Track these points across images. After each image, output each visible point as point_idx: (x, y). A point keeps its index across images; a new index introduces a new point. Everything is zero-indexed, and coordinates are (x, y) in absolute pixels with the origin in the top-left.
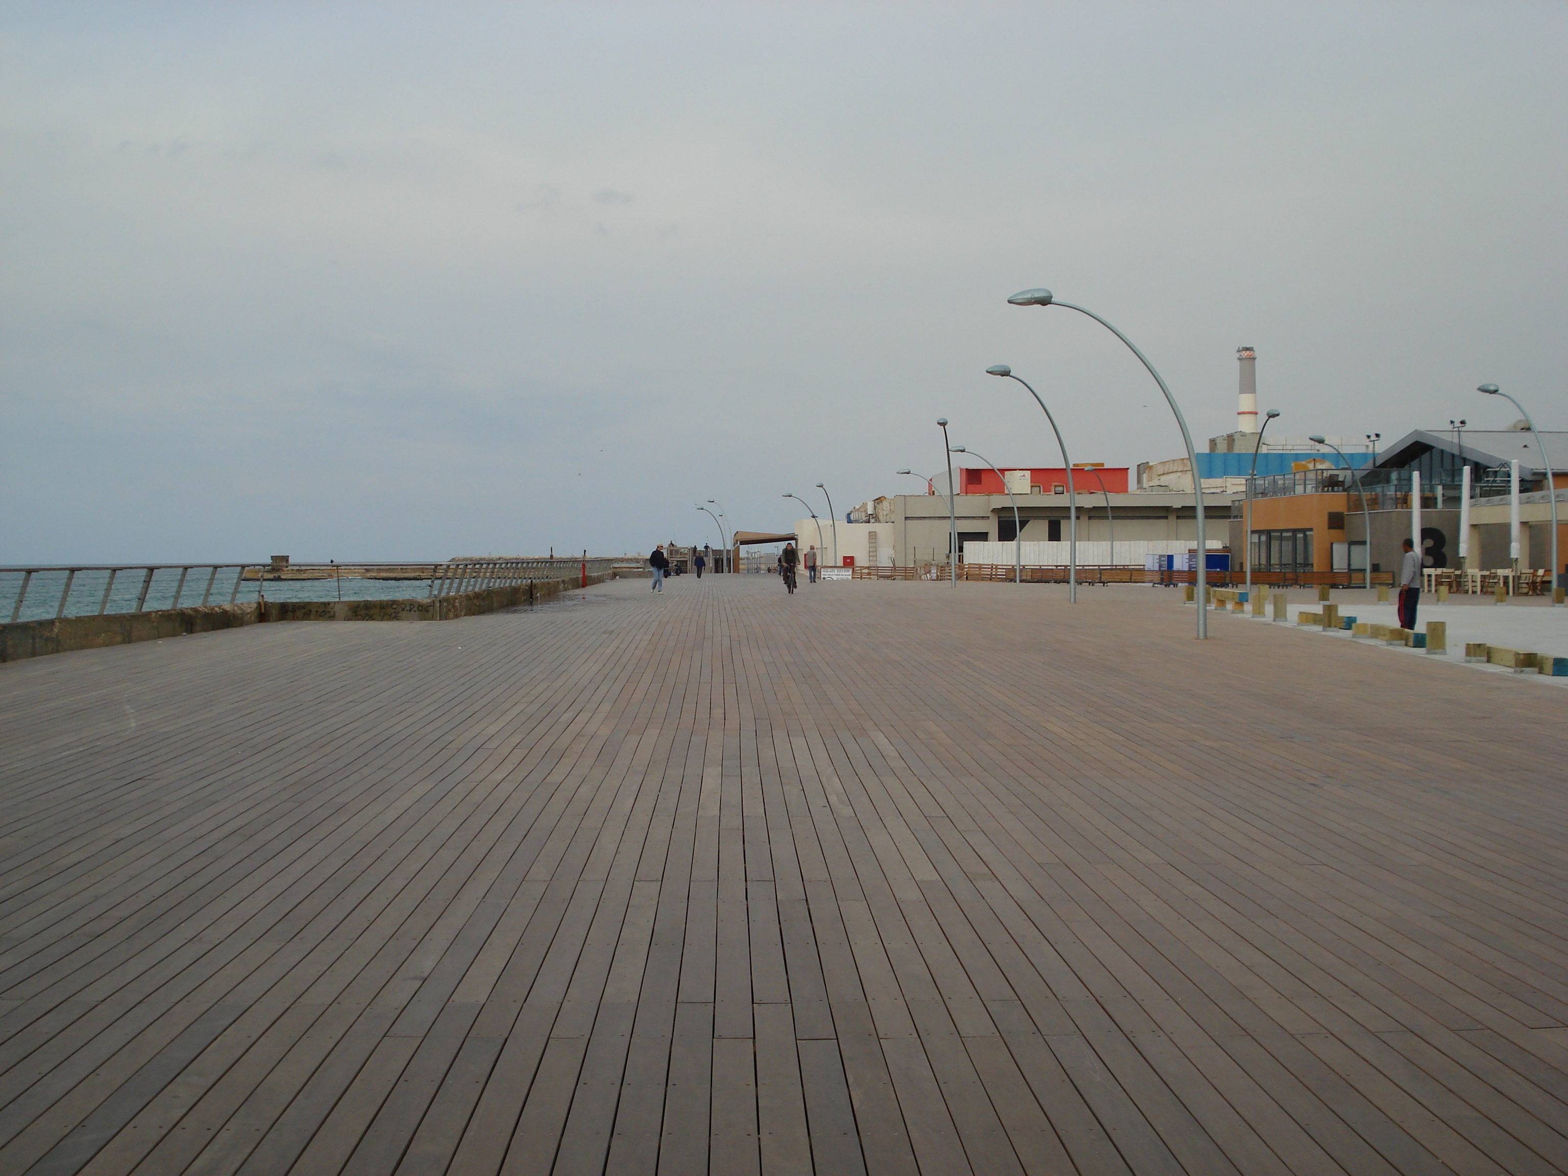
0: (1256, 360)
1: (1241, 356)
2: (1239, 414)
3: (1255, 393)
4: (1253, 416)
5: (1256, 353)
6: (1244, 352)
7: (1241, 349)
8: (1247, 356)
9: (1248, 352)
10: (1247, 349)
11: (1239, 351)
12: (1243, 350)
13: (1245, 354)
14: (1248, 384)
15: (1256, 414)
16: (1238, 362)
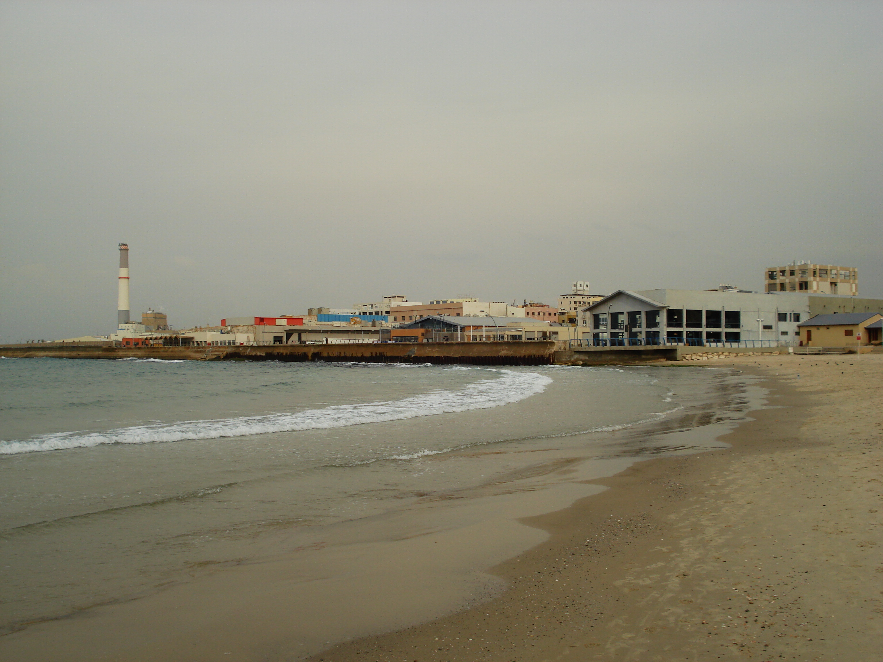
0: (129, 251)
1: (121, 248)
2: (120, 278)
3: (128, 268)
4: (127, 280)
5: (128, 247)
6: (123, 246)
7: (121, 244)
8: (124, 248)
9: (125, 246)
10: (124, 245)
11: (120, 245)
12: (122, 245)
13: (123, 247)
14: (124, 263)
15: (128, 278)
16: (119, 251)
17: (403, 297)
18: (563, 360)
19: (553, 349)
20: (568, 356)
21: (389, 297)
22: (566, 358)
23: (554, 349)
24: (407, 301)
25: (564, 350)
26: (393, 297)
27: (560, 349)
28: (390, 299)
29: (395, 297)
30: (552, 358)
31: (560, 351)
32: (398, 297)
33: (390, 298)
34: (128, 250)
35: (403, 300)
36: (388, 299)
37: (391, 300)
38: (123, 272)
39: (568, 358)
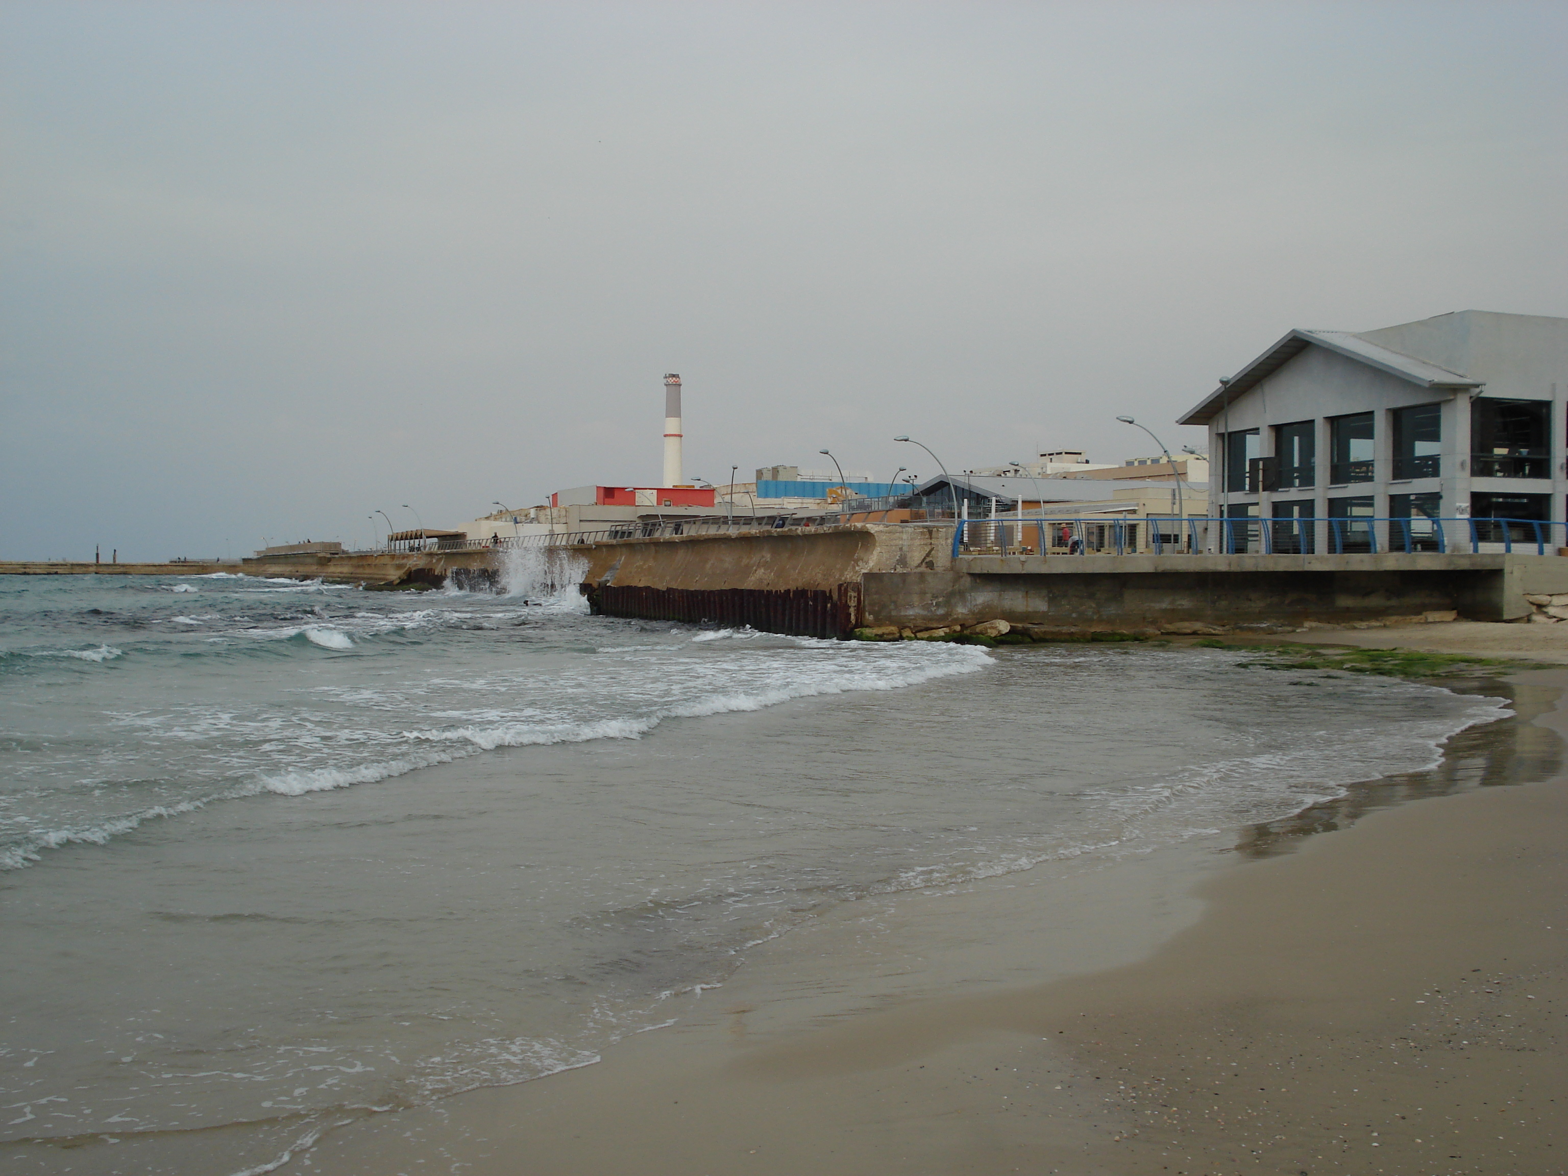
0: (681, 387)
1: (667, 381)
2: (666, 436)
3: (679, 416)
4: (678, 438)
5: (681, 380)
6: (671, 379)
7: (667, 375)
8: (673, 382)
9: (674, 379)
10: (674, 376)
11: (666, 377)
12: (669, 377)
13: (671, 380)
14: (674, 409)
15: (680, 436)
16: (665, 387)
17: (1080, 454)
18: (911, 612)
19: (867, 563)
20: (935, 597)
21: (1050, 455)
22: (926, 607)
23: (871, 564)
24: (1087, 462)
25: (923, 569)
26: (1057, 454)
27: (903, 561)
28: (1051, 459)
29: (1061, 453)
30: (853, 603)
31: (900, 570)
32: (1066, 453)
33: (1051, 457)
34: (680, 385)
35: (1079, 461)
36: (1048, 457)
37: (1053, 460)
38: (672, 425)
39: (938, 605)
